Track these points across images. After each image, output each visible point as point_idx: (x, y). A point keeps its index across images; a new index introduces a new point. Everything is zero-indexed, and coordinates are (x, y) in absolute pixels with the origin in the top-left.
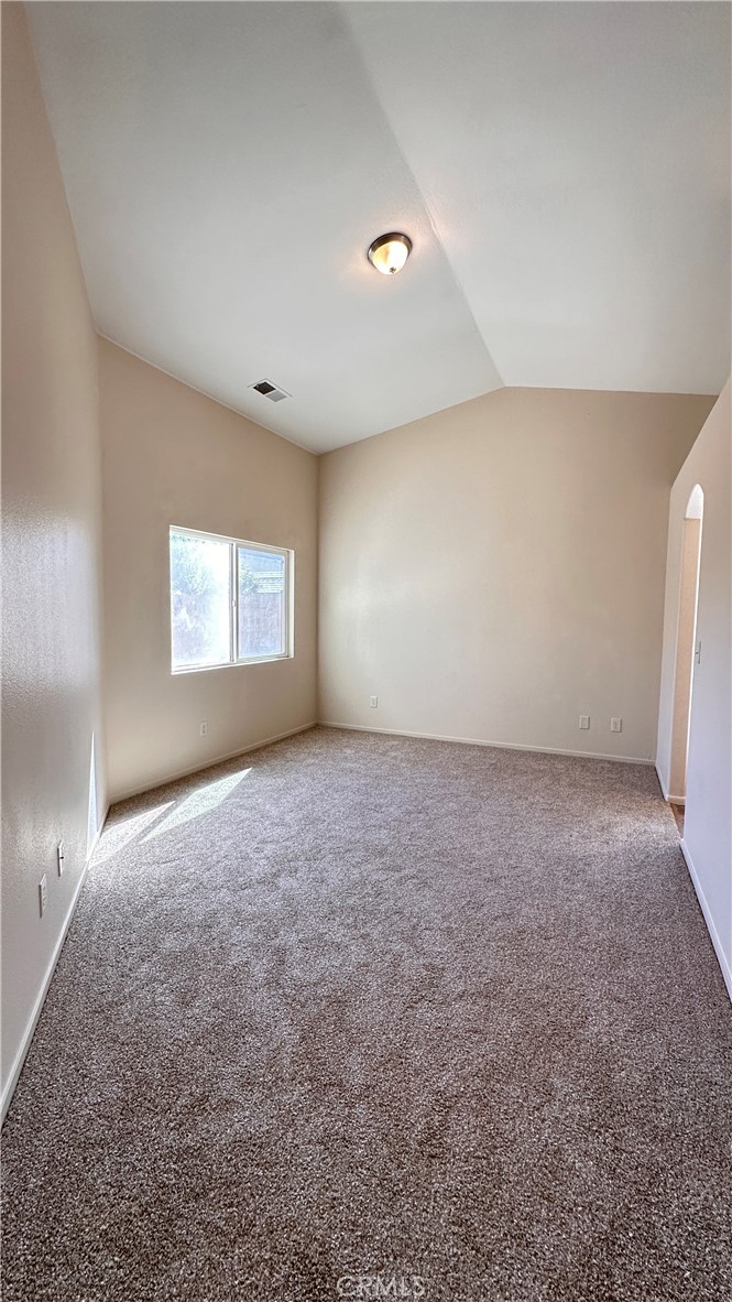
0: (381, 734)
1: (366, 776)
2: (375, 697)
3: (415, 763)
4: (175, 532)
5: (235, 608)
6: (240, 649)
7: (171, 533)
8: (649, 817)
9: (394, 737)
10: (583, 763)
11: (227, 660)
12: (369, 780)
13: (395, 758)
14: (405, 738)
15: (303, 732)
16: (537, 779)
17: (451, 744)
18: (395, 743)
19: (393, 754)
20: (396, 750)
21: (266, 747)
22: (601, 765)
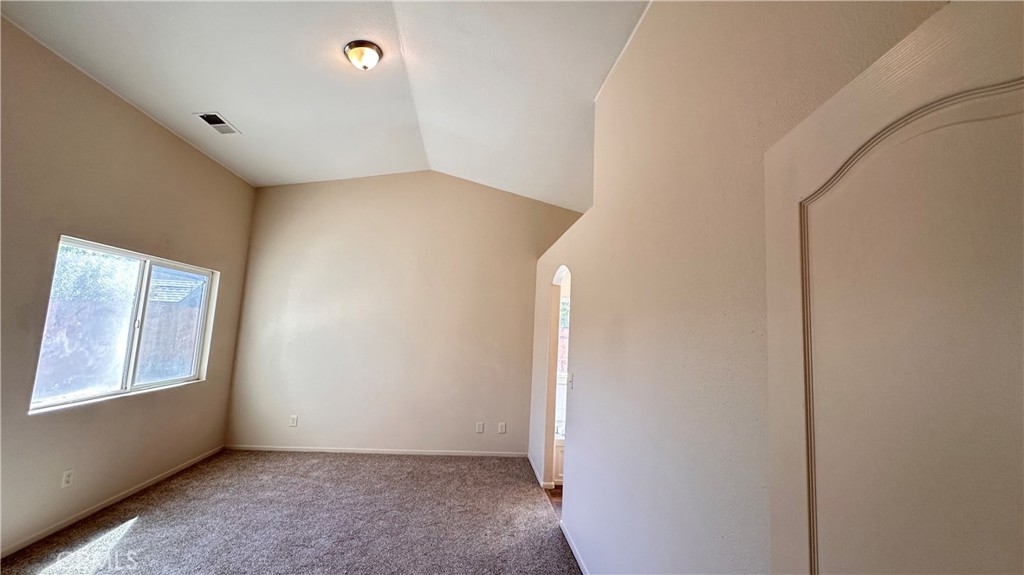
0: (299, 453)
1: (288, 504)
2: (295, 416)
3: (338, 482)
4: (65, 242)
5: (137, 330)
6: (137, 374)
7: (61, 245)
8: (535, 503)
9: (313, 454)
10: (479, 461)
11: (117, 388)
12: (293, 509)
13: (318, 478)
14: (325, 455)
15: (208, 460)
16: (449, 482)
17: (370, 456)
18: (315, 461)
19: (315, 474)
20: (317, 470)
21: (157, 485)
22: (493, 461)
